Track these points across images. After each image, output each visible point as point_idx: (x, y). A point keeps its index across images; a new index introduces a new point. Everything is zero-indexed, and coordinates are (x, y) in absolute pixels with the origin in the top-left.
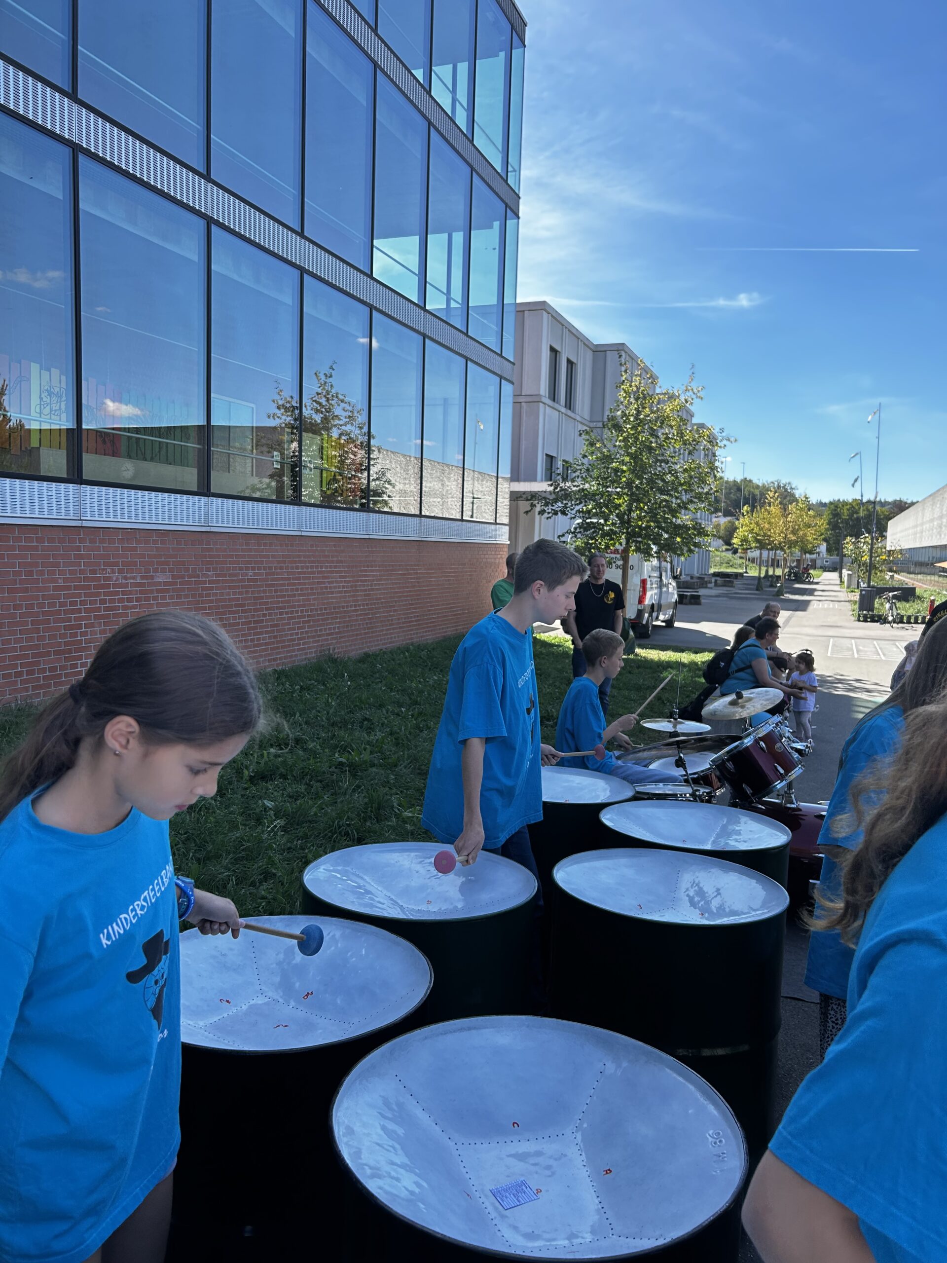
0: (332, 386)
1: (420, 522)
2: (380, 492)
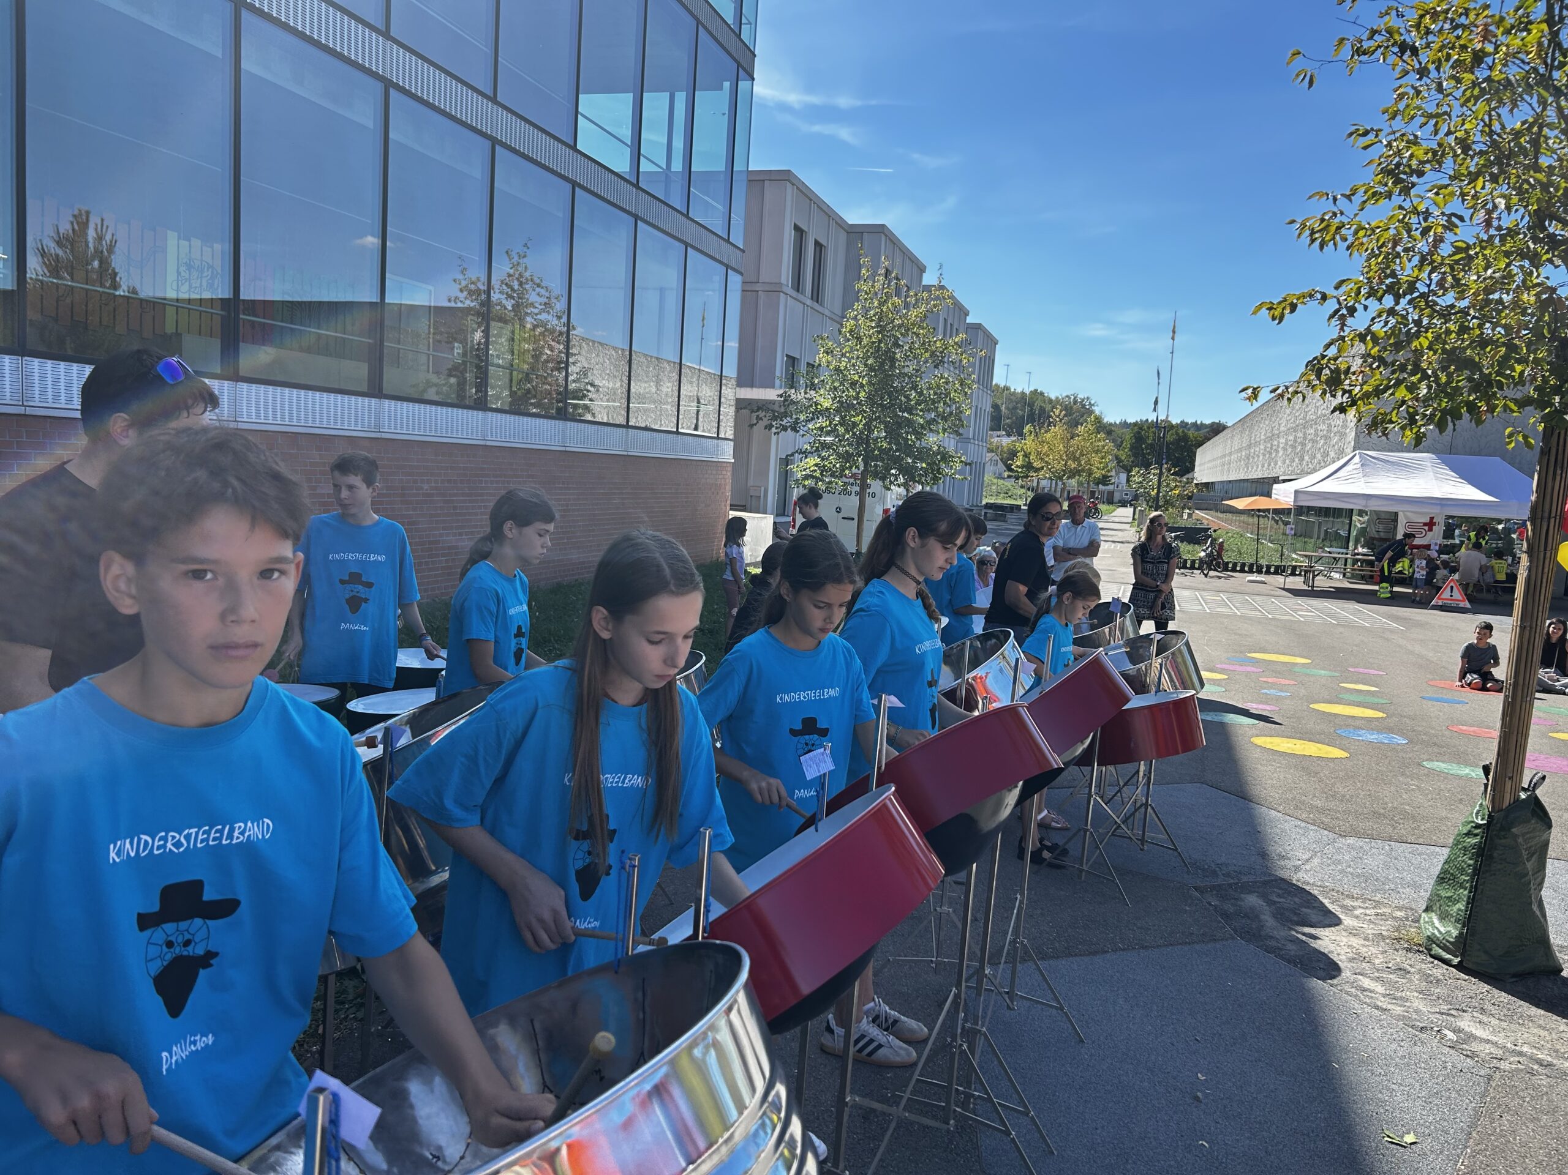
0: (526, 267)
1: (627, 434)
2: (580, 394)
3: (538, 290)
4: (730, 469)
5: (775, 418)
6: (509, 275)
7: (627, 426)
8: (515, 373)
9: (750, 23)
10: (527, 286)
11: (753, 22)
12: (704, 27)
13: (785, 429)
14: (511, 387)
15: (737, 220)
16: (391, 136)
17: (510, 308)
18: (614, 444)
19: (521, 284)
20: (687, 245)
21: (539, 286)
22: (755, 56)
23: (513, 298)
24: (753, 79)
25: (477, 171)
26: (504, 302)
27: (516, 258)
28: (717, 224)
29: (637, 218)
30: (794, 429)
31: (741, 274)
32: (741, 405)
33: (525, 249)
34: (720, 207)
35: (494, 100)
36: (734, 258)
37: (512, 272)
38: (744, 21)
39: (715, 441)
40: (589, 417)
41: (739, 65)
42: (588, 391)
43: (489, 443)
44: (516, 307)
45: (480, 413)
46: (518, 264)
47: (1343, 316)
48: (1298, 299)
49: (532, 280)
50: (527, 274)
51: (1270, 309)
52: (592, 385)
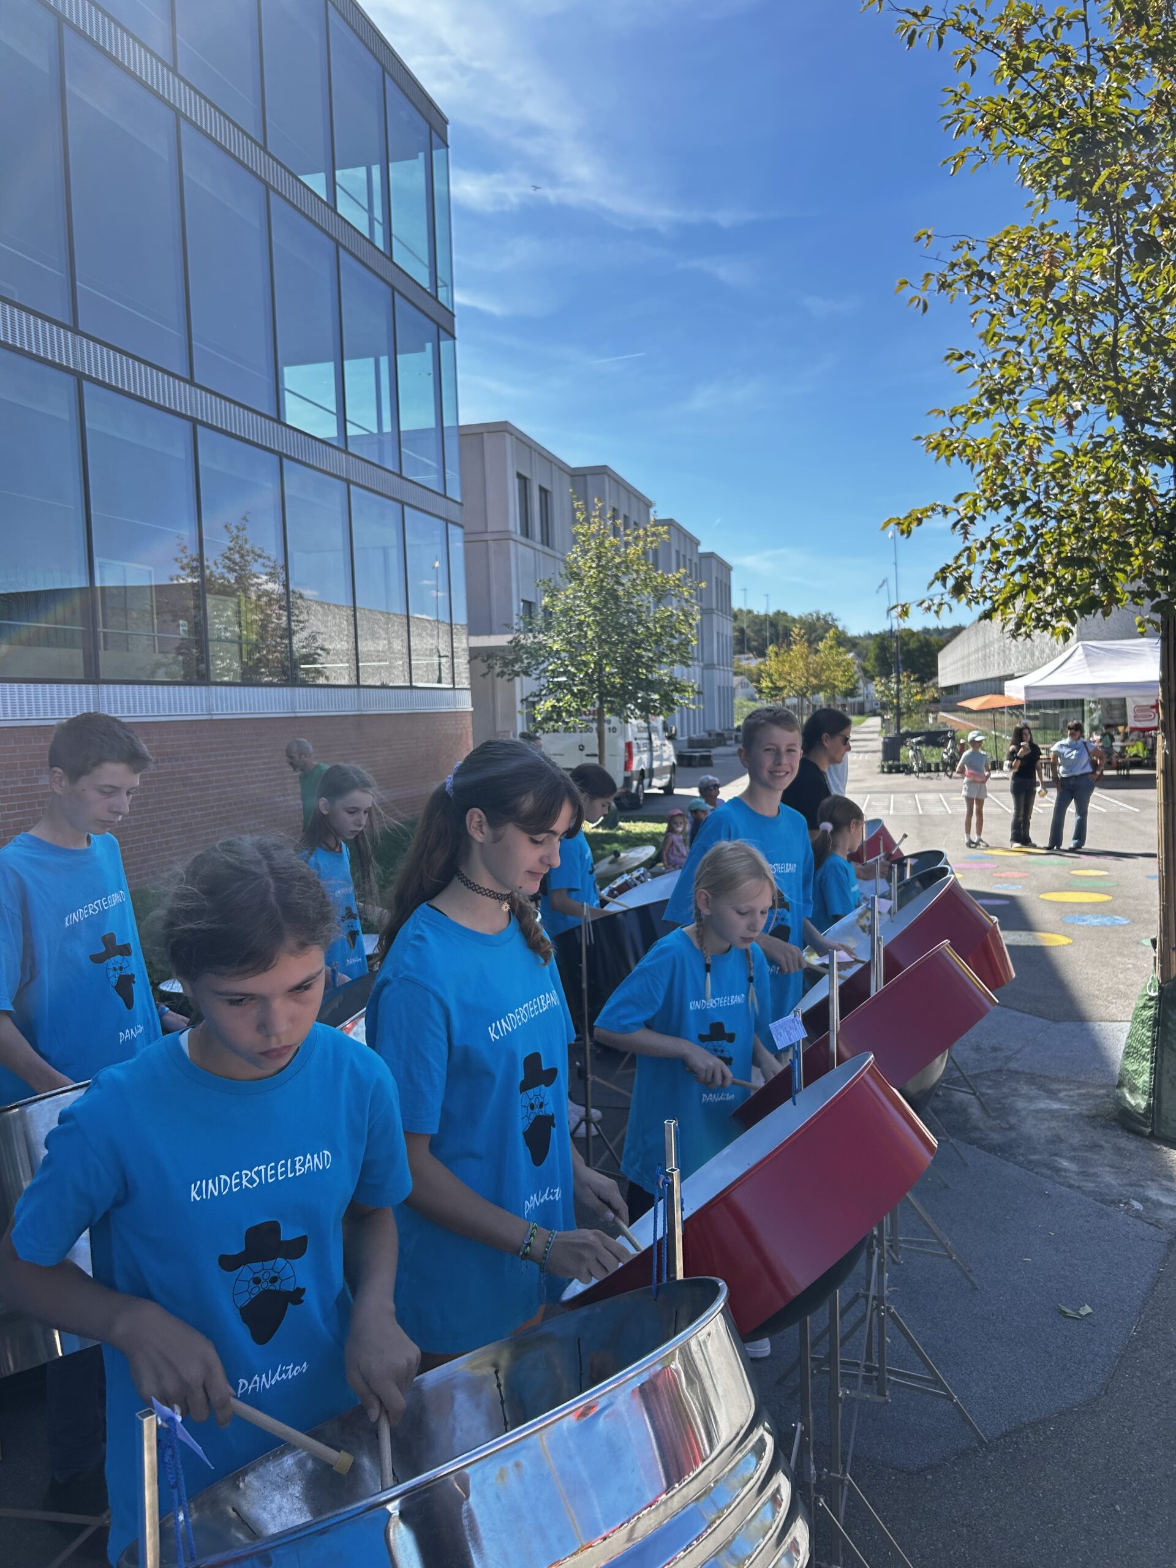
1: (359, 694)
2: (310, 658)
3: (260, 560)
4: (469, 718)
5: (506, 665)
6: (230, 549)
7: (358, 686)
8: (244, 646)
9: (446, 285)
10: (248, 558)
11: (449, 283)
12: (399, 292)
13: (517, 674)
14: (241, 657)
15: (452, 475)
16: (87, 424)
17: (233, 581)
18: (347, 705)
19: (242, 556)
20: (403, 504)
21: (260, 556)
22: (454, 315)
23: (235, 571)
24: (454, 338)
25: (180, 452)
26: (226, 575)
27: (235, 531)
28: (431, 479)
29: (348, 482)
30: (527, 674)
31: (462, 526)
32: (475, 654)
33: (244, 522)
34: (434, 464)
35: (191, 382)
36: (454, 512)
37: (231, 545)
38: (440, 283)
39: (452, 692)
40: (322, 681)
41: (439, 326)
42: (319, 655)
43: (215, 717)
44: (238, 580)
45: (203, 688)
46: (237, 537)
47: (964, 526)
48: (922, 514)
49: (253, 552)
50: (248, 547)
51: (898, 524)
52: (322, 649)
